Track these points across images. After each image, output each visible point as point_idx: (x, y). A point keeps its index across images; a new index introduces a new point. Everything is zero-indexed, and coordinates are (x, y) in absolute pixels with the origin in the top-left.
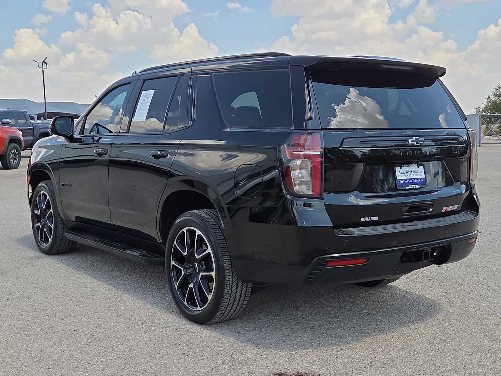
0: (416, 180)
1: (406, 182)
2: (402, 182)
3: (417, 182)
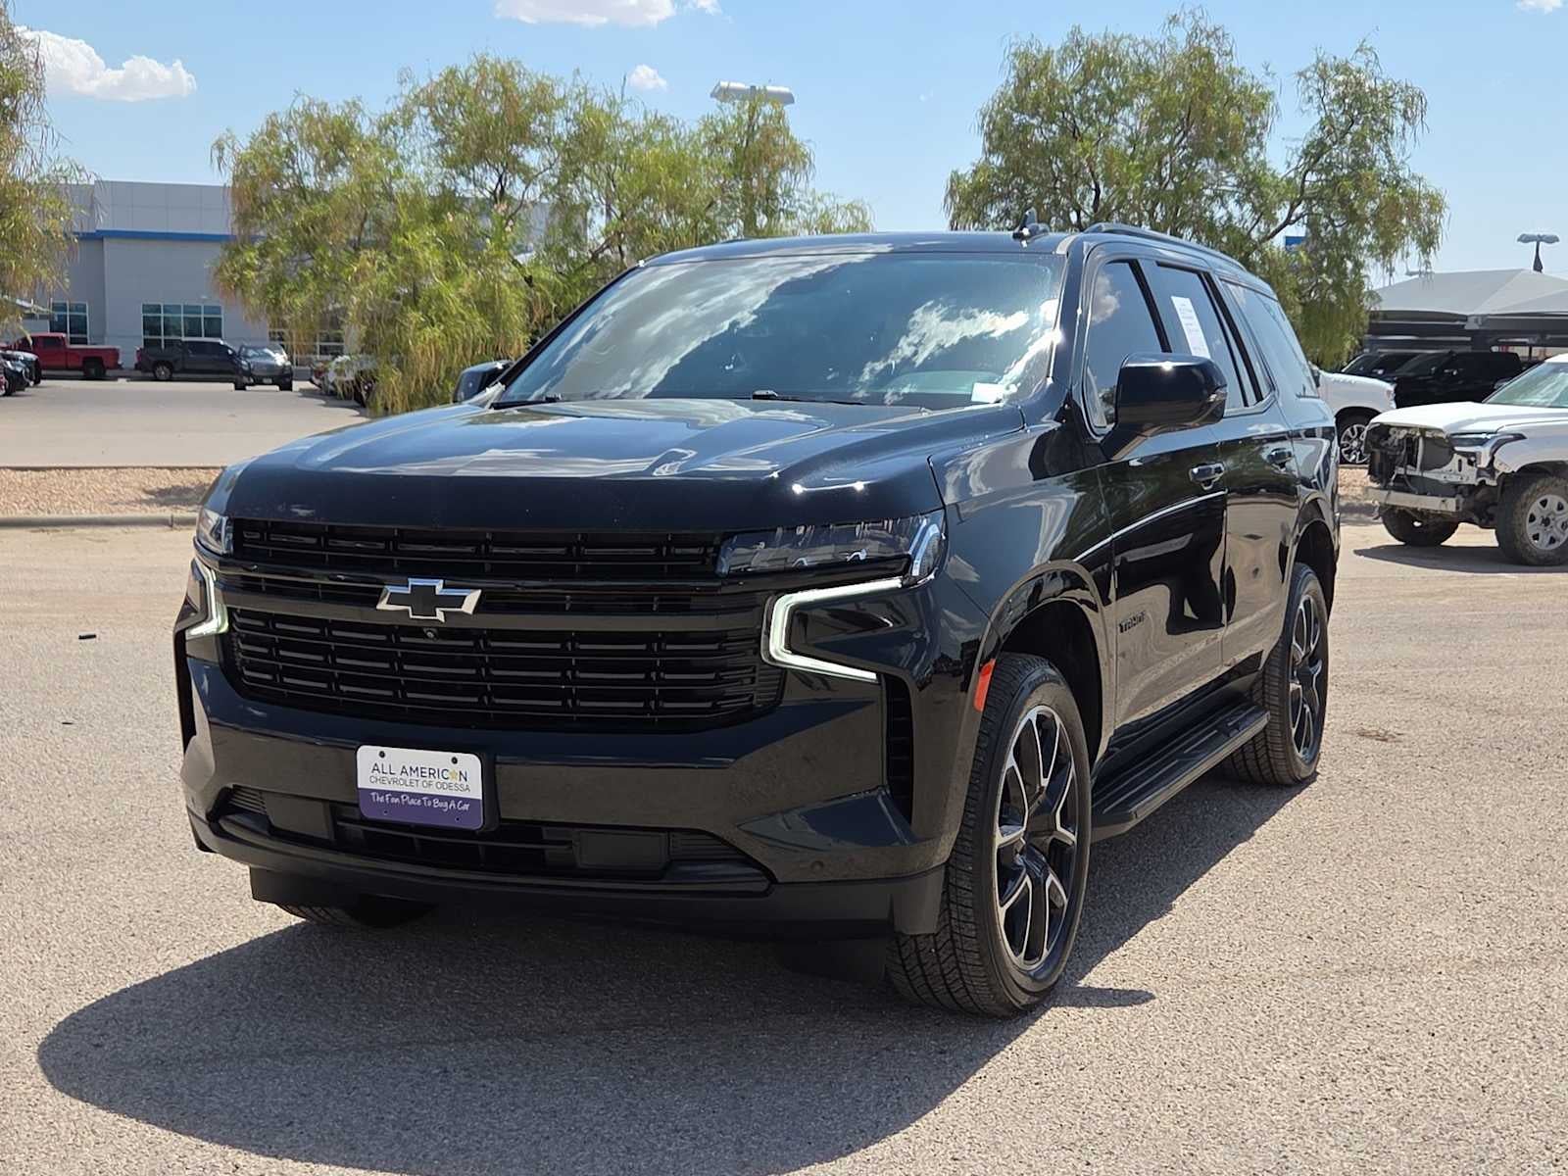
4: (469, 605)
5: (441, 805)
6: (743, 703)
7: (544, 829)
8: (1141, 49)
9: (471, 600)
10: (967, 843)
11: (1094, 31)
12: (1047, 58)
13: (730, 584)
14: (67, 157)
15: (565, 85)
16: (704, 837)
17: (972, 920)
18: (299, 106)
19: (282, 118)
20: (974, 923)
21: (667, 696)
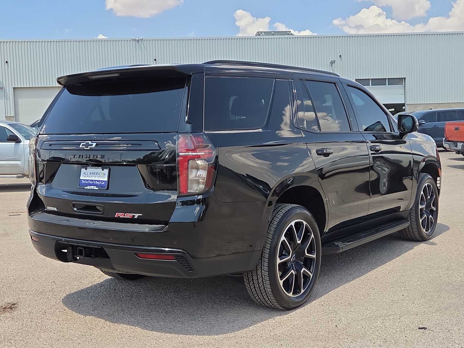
0: (96, 182)
1: (87, 182)
2: (84, 182)
3: (97, 184)
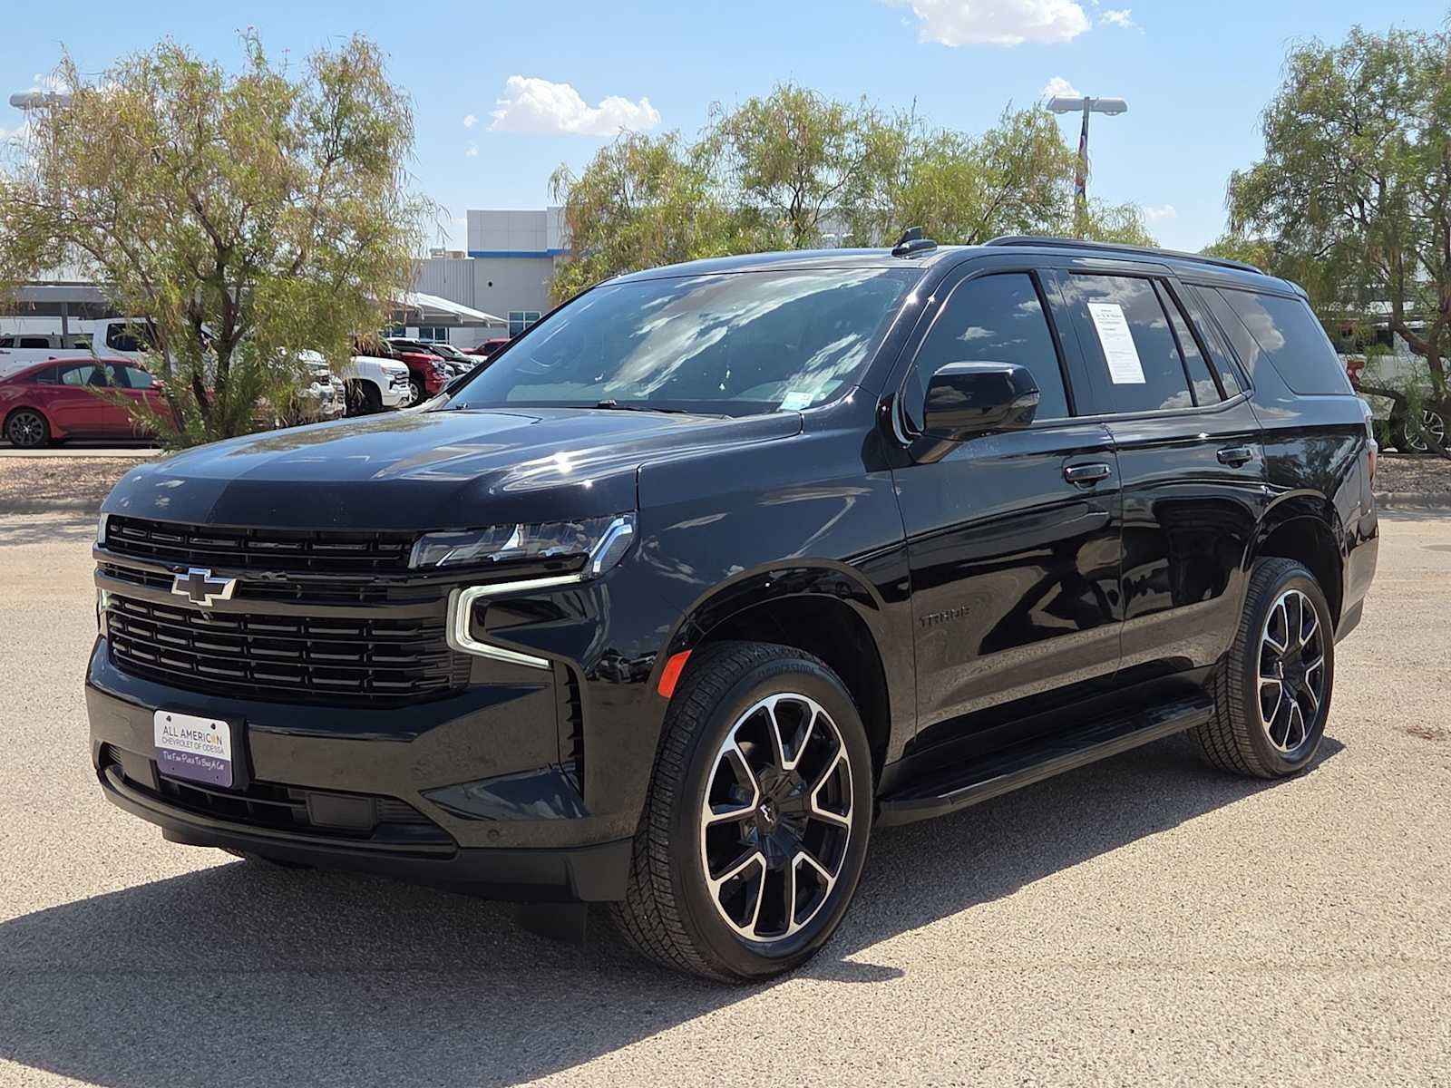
4: (227, 593)
5: (208, 764)
6: (439, 684)
7: (289, 789)
8: (1431, 44)
9: (230, 586)
10: (663, 820)
11: (1378, 29)
12: (1327, 59)
13: (415, 578)
14: (421, 194)
15: (854, 110)
16: (399, 803)
17: (670, 891)
18: (623, 141)
19: (614, 152)
20: (672, 894)
21: (380, 676)
